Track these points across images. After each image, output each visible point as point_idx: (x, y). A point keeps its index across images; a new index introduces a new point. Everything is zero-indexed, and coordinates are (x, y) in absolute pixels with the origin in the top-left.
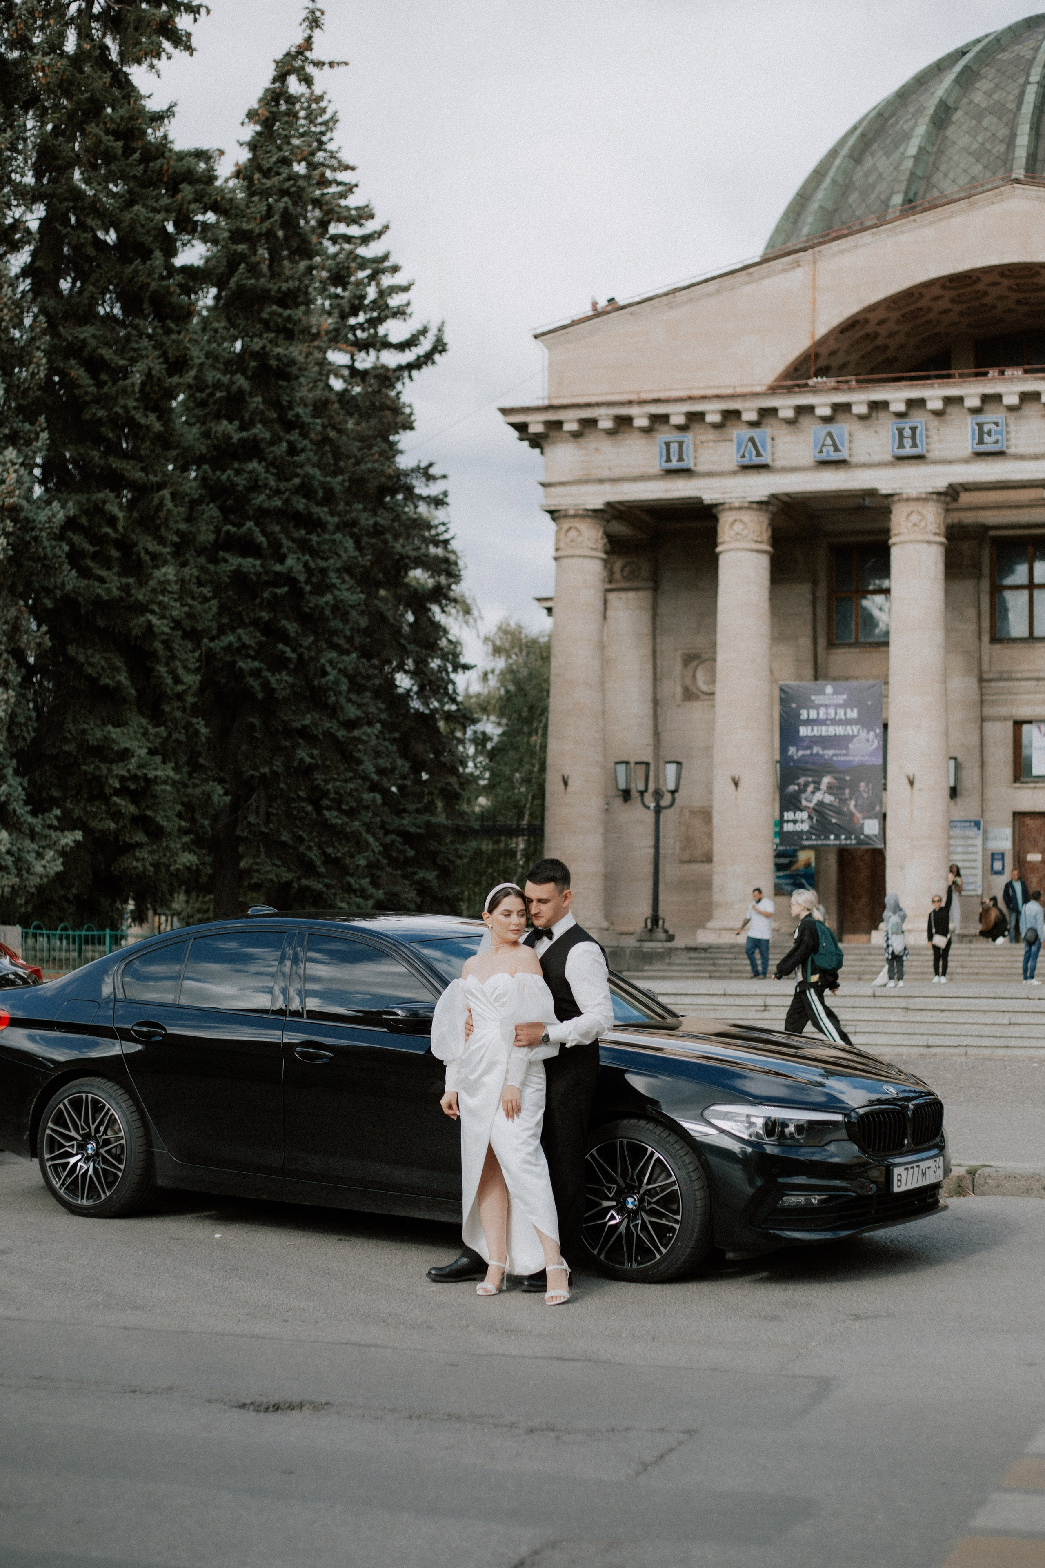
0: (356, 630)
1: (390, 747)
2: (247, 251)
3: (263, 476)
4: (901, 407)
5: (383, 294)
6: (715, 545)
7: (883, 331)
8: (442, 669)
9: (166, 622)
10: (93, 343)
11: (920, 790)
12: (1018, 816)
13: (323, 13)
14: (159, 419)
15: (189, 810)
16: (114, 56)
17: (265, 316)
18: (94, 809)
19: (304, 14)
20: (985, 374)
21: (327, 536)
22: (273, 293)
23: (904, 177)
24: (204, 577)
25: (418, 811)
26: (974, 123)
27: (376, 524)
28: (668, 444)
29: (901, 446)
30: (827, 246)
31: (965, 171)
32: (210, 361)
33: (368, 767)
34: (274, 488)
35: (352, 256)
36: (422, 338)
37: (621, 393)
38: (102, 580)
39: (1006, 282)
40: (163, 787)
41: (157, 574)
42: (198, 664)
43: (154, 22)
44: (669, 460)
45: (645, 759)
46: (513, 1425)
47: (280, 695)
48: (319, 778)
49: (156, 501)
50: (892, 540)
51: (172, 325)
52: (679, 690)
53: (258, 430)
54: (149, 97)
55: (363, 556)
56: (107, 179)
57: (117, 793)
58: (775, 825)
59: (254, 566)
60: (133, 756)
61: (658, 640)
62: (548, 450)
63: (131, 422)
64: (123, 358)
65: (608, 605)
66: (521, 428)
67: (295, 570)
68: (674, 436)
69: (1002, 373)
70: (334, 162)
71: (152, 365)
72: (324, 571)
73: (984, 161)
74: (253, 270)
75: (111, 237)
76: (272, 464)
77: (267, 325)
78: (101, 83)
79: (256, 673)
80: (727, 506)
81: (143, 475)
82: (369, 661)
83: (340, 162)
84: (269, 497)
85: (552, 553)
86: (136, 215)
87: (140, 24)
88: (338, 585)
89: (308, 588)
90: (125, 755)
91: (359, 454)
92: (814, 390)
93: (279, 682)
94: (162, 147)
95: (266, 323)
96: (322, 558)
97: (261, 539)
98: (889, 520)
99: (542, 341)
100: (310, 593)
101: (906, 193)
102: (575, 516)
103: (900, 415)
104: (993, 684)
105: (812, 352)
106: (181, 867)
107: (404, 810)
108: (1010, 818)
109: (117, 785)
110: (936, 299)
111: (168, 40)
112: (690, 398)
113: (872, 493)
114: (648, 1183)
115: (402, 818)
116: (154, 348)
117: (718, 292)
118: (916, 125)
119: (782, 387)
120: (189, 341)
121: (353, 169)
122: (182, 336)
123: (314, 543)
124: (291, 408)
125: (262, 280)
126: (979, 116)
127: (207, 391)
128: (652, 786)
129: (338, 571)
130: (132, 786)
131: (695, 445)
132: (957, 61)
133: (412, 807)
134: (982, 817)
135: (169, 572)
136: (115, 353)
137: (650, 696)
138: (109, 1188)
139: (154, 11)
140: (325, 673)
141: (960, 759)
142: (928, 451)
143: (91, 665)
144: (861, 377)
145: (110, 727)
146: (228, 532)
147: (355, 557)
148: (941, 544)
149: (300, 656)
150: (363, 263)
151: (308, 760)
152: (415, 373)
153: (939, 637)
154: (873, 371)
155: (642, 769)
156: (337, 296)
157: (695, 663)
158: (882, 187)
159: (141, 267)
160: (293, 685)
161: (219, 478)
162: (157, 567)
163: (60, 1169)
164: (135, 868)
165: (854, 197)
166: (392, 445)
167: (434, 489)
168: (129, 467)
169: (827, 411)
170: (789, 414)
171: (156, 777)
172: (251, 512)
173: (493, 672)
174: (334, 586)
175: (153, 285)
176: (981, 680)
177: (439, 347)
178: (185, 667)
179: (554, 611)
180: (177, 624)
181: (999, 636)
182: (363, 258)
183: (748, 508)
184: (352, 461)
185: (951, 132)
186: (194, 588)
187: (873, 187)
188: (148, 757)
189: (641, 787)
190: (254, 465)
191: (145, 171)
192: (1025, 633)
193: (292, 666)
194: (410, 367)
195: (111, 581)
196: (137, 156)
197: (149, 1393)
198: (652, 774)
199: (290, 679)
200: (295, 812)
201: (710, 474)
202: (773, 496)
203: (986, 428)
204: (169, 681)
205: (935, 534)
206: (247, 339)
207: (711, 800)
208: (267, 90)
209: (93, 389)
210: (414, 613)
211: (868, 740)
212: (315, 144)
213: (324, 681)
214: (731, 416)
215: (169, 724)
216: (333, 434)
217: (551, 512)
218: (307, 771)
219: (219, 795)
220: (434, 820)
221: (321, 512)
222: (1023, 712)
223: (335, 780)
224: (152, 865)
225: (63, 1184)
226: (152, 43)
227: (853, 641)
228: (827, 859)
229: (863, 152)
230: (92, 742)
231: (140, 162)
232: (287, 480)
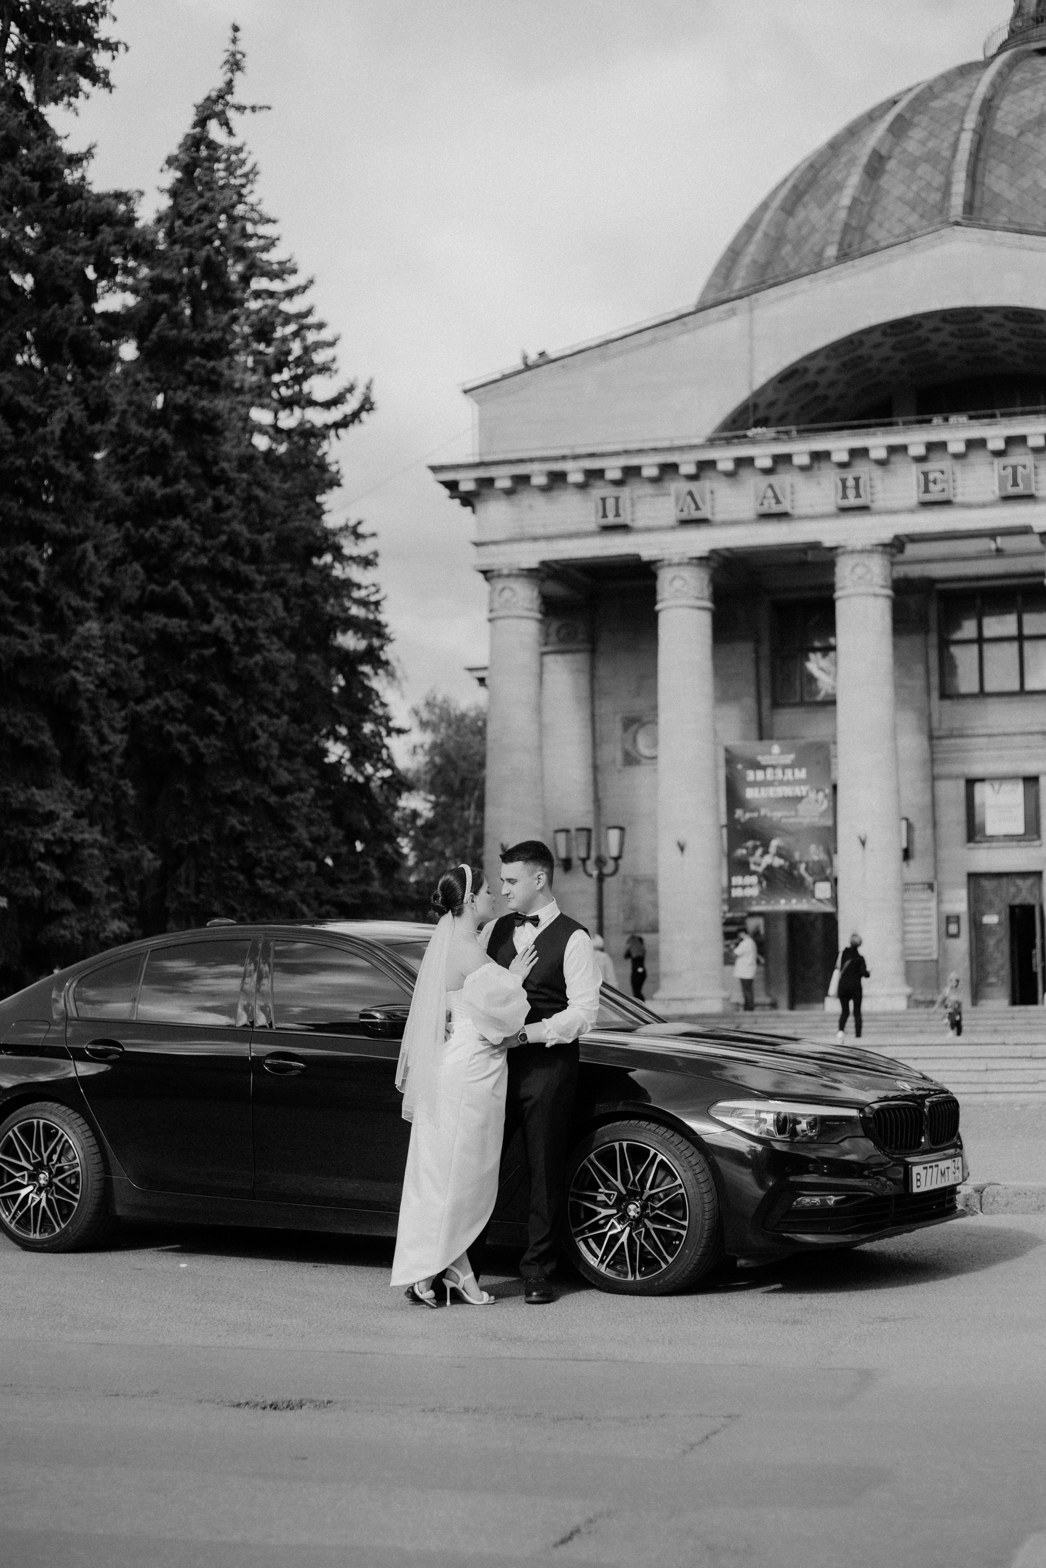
0: (287, 694)
1: (323, 815)
2: (167, 302)
3: (188, 533)
4: (844, 457)
5: (306, 350)
6: (655, 602)
7: (823, 380)
8: (376, 734)
9: (90, 679)
10: (9, 389)
11: (872, 850)
12: (974, 877)
13: (244, 56)
14: (80, 468)
15: (117, 876)
16: (29, 97)
17: (187, 367)
18: (18, 875)
19: (225, 56)
20: (929, 421)
21: (254, 595)
22: (195, 345)
23: (838, 227)
24: (128, 635)
25: (353, 881)
26: (908, 172)
27: (305, 585)
28: (604, 500)
29: (845, 496)
30: (762, 293)
31: (900, 221)
32: (133, 408)
33: (302, 833)
34: (200, 545)
35: (276, 311)
36: (348, 396)
37: (555, 448)
38: (23, 636)
39: (949, 328)
40: (90, 851)
41: (80, 629)
42: (124, 724)
43: (71, 60)
44: (605, 516)
45: (588, 826)
46: (538, 1415)
47: (208, 760)
48: (251, 846)
49: (79, 553)
50: (838, 594)
51: (93, 371)
52: (619, 756)
53: (183, 486)
54: (66, 138)
55: (292, 617)
56: (23, 222)
57: (42, 857)
58: (723, 892)
59: (180, 626)
60: (58, 818)
61: (597, 703)
62: (479, 507)
63: (52, 474)
64: (42, 406)
65: (545, 669)
66: (452, 486)
67: (223, 630)
68: (609, 492)
69: (946, 420)
70: (255, 216)
71: (72, 411)
72: (252, 631)
73: (920, 209)
74: (175, 320)
75: (27, 282)
76: (198, 521)
77: (190, 378)
78: (16, 121)
79: (184, 738)
80: (666, 562)
81: (63, 527)
82: (299, 725)
83: (261, 215)
84: (195, 555)
85: (485, 614)
86: (54, 257)
87: (57, 62)
88: (268, 646)
89: (236, 649)
90: (50, 817)
91: (286, 513)
92: (754, 441)
93: (208, 746)
94: (79, 190)
95: (189, 376)
96: (250, 618)
97: (188, 599)
98: (833, 573)
99: (472, 397)
100: (239, 654)
101: (841, 244)
102: (509, 576)
103: (843, 465)
104: (945, 742)
105: (751, 404)
106: (111, 935)
107: (340, 881)
108: (964, 879)
109: (42, 850)
110: (877, 346)
111: (85, 77)
112: (626, 452)
113: (815, 546)
114: (651, 1188)
115: (338, 888)
116: (75, 394)
117: (653, 342)
118: (848, 175)
119: (720, 439)
120: (112, 386)
121: (274, 222)
122: (103, 382)
123: (241, 602)
124: (216, 463)
125: (185, 331)
126: (913, 164)
127: (129, 446)
128: (593, 854)
129: (266, 631)
130: (58, 851)
131: (632, 499)
132: (889, 109)
133: (346, 877)
134: (936, 878)
135: (93, 626)
136: (34, 401)
137: (590, 761)
138: (64, 1221)
139: (71, 47)
140: (255, 737)
141: (912, 820)
142: (872, 501)
143: (14, 725)
144: (802, 427)
145: (34, 790)
146: (152, 592)
147: (283, 618)
148: (888, 597)
149: (230, 721)
150: (288, 319)
151: (239, 827)
152: (341, 432)
153: (887, 692)
154: (812, 421)
155: (583, 835)
156: (261, 353)
157: (634, 727)
158: (816, 238)
159: (59, 312)
160: (222, 750)
161: (142, 535)
162: (81, 623)
163: (9, 1202)
164: (63, 937)
165: (787, 249)
166: (319, 505)
167: (363, 549)
168: (48, 519)
169: (767, 463)
170: (729, 466)
171: (83, 840)
172: (176, 571)
173: (422, 746)
174: (263, 646)
175: (72, 330)
176: (931, 737)
177: (367, 405)
178: (112, 727)
179: (487, 682)
180: (102, 682)
181: (947, 693)
182: (287, 314)
183: (688, 564)
184: (279, 519)
185: (885, 181)
186: (120, 645)
187: (805, 239)
188: (74, 820)
189: (583, 854)
190: (178, 522)
191: (63, 213)
192: (975, 689)
193: (221, 730)
194: (337, 425)
195: (33, 638)
196: (54, 197)
197: (133, 1396)
198: (593, 842)
199: (219, 744)
200: (227, 882)
201: (649, 530)
202: (714, 552)
203: (931, 477)
204: (95, 741)
205: (883, 587)
206: (170, 392)
207: (656, 868)
208: (188, 135)
209: (9, 437)
210: (345, 677)
211: (817, 801)
212: (235, 197)
213: (254, 745)
214: (669, 469)
215: (95, 786)
216: (258, 492)
217: (485, 572)
218: (238, 839)
219: (150, 860)
220: (370, 890)
221: (248, 569)
222: (977, 770)
223: (267, 848)
224: (80, 933)
225: (13, 1218)
226: (70, 80)
227: (797, 699)
228: (776, 926)
229: (795, 204)
230: (15, 805)
231: (57, 204)
232: (213, 537)
